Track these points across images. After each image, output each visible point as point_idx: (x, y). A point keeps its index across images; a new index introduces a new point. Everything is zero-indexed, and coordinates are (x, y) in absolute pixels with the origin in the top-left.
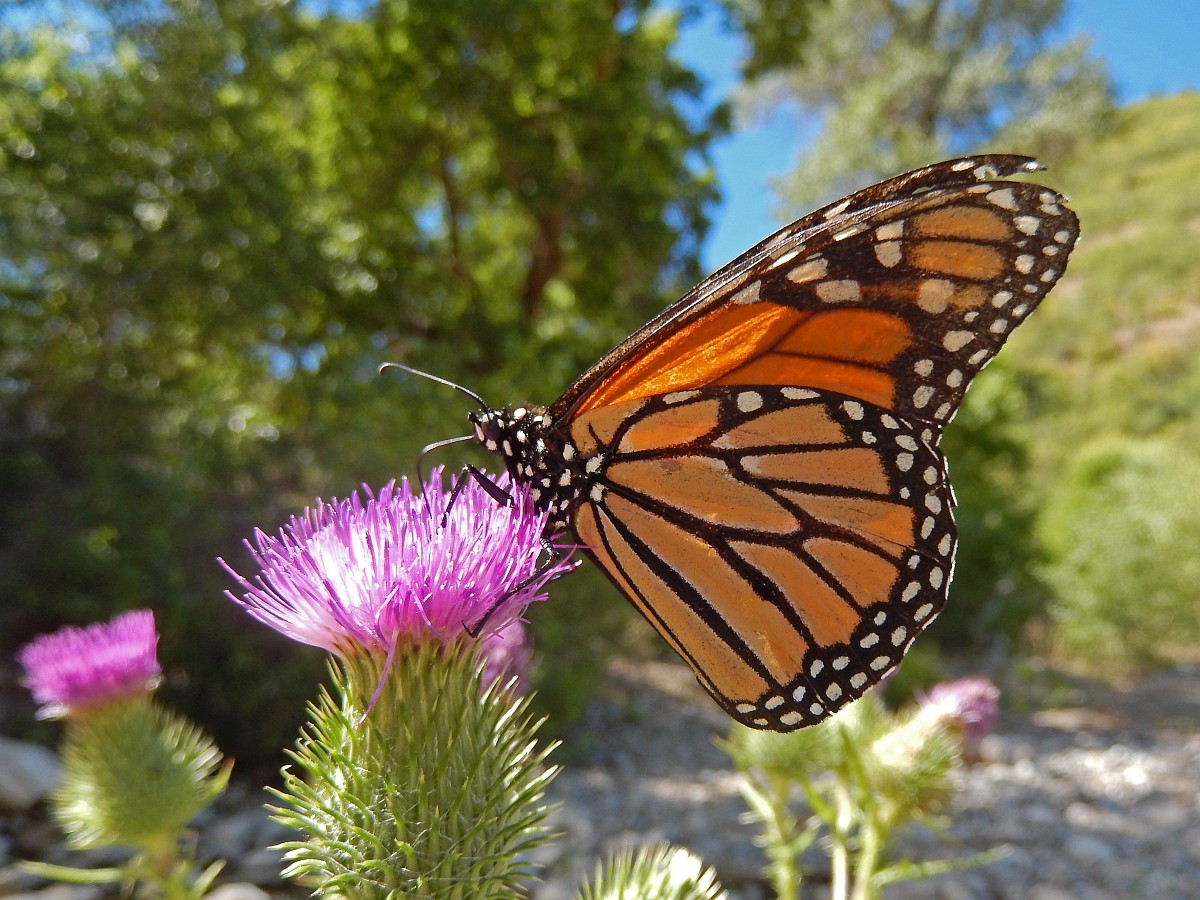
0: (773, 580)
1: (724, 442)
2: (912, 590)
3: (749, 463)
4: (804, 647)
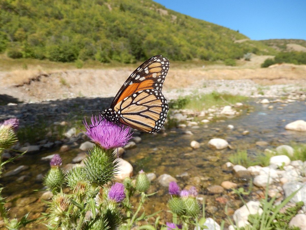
0: (147, 115)
1: (134, 102)
2: (164, 109)
3: (138, 103)
4: (154, 122)
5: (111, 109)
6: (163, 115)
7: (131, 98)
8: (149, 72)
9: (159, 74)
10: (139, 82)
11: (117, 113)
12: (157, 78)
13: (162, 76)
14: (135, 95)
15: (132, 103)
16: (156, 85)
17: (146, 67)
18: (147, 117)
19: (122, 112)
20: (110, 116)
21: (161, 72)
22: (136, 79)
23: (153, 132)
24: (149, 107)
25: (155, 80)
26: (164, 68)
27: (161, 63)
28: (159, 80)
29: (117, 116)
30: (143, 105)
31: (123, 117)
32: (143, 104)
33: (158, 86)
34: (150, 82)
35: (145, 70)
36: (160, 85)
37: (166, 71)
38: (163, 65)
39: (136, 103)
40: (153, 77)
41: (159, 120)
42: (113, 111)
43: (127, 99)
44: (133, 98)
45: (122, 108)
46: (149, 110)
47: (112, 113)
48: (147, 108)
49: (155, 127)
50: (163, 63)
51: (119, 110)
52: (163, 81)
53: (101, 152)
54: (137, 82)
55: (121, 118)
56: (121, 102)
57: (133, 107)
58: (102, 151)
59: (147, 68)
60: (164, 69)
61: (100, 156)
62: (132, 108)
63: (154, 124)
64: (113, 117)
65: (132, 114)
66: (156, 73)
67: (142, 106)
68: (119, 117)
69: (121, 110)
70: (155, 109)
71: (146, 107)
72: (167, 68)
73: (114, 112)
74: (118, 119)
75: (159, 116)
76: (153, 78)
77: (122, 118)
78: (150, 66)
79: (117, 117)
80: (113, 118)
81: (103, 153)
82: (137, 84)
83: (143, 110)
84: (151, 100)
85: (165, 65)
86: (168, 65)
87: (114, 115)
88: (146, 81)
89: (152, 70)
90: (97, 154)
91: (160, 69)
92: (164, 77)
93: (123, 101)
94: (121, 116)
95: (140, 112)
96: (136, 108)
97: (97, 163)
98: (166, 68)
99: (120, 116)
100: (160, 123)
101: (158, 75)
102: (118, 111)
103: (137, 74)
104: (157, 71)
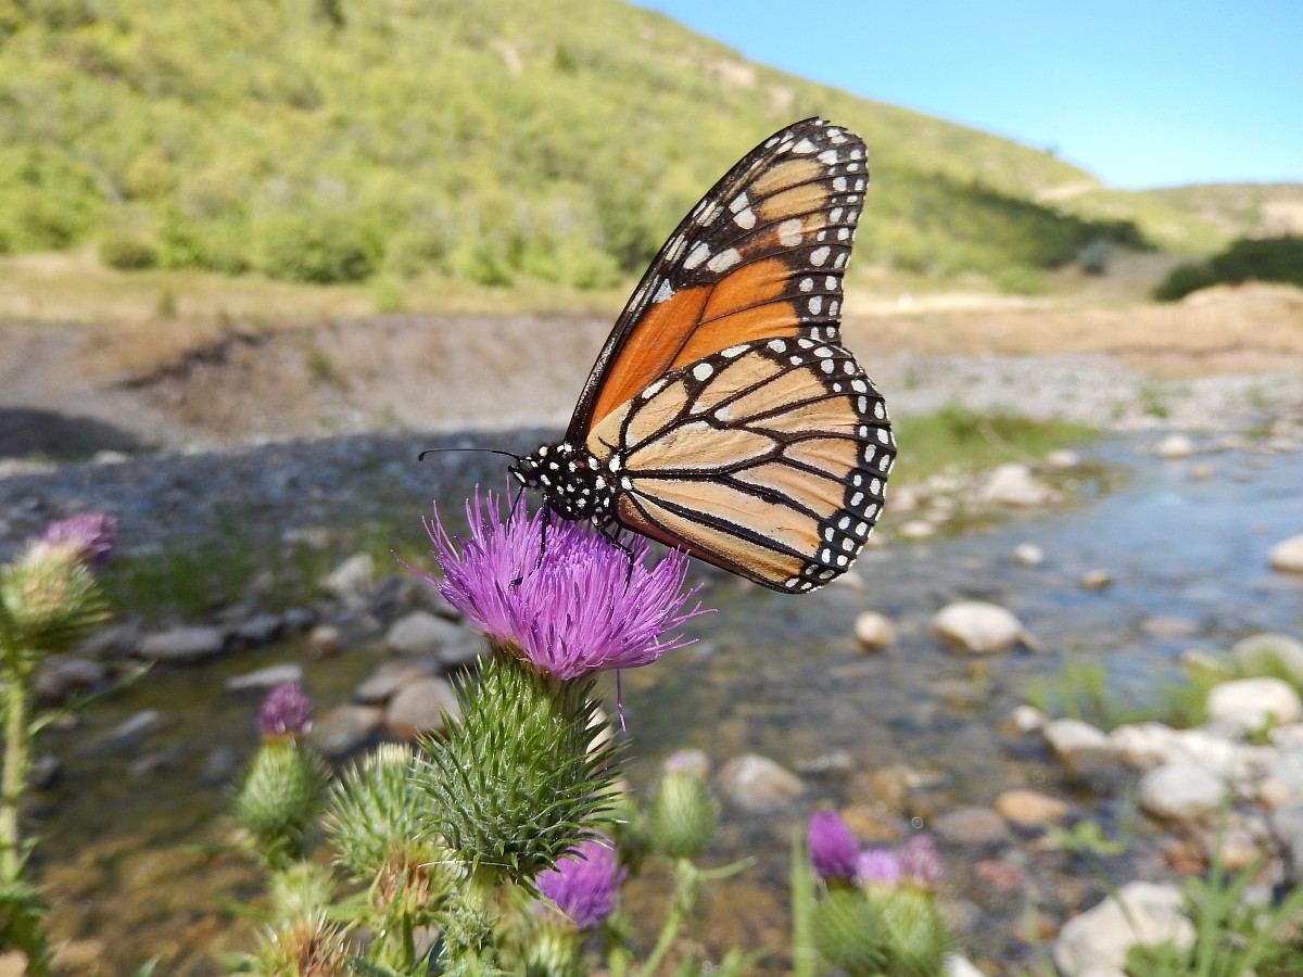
5: (568, 448)
6: (865, 488)
7: (680, 385)
8: (759, 221)
9: (817, 223)
10: (705, 280)
11: (604, 467)
12: (809, 246)
13: (832, 229)
14: (703, 372)
15: (684, 417)
16: (807, 285)
17: (738, 193)
18: (772, 497)
19: (633, 462)
20: (564, 487)
21: (825, 210)
22: (690, 264)
23: (808, 585)
24: (784, 440)
25: (796, 257)
26: (840, 184)
27: (818, 161)
28: (819, 257)
29: (600, 483)
30: (751, 425)
31: (633, 490)
32: (752, 419)
33: (819, 289)
34: (772, 274)
35: (734, 207)
36: (831, 283)
37: (852, 199)
38: (827, 167)
39: (709, 417)
40: (783, 243)
41: (840, 514)
42: (582, 454)
43: (662, 390)
44: (696, 389)
45: (631, 441)
46: (786, 454)
47: (572, 467)
48: (769, 446)
49: (819, 553)
50: (830, 157)
51: (614, 450)
52: (845, 261)
53: (527, 696)
54: (699, 284)
55: (624, 497)
56: (625, 408)
57: (694, 436)
58: (529, 691)
59: (743, 199)
60: (843, 189)
61: (521, 717)
62: (689, 440)
63: (811, 538)
64: (579, 488)
65: (685, 475)
66: (798, 216)
67: (742, 433)
68: (613, 489)
69: (623, 451)
70: (821, 452)
71: (767, 439)
72: (859, 186)
73: (585, 461)
74: (606, 502)
75: (841, 489)
76: (783, 247)
77: (631, 497)
78: (759, 187)
79: (604, 493)
80: (584, 496)
81: (535, 700)
82: (698, 294)
83: (751, 457)
84: (794, 398)
85: (841, 166)
86: (863, 161)
87: (589, 477)
88: (747, 270)
89: (773, 207)
90: (505, 705)
91: (817, 194)
92: (843, 234)
93: (639, 404)
94: (626, 483)
95: (731, 466)
96: (708, 441)
97: (503, 756)
98: (851, 184)
99: (619, 486)
100: (850, 533)
101: (809, 229)
102: (611, 457)
103: (691, 239)
104: (801, 210)
